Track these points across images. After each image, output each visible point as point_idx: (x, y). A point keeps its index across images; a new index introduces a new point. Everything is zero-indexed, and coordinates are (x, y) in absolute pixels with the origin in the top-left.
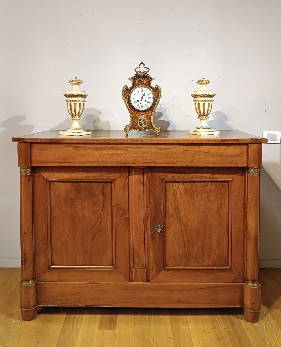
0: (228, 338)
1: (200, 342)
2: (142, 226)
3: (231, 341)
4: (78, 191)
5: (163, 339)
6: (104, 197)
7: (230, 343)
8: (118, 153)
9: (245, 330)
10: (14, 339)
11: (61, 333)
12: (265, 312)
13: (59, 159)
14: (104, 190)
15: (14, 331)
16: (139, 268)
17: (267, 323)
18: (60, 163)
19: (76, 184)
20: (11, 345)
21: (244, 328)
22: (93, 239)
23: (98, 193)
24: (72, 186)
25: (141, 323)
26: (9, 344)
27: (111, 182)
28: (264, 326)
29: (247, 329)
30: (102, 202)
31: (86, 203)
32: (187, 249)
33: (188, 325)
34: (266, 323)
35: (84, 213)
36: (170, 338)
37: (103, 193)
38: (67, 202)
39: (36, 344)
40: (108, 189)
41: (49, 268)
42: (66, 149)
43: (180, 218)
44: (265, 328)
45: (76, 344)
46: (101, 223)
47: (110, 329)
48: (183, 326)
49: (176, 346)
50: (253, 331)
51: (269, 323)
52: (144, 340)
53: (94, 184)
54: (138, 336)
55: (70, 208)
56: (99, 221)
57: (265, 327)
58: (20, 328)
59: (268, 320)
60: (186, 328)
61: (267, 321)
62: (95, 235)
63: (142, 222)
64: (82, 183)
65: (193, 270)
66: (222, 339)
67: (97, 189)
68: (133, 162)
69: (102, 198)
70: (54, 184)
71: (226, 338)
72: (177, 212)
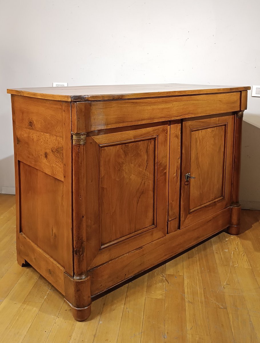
2: (175, 178)
4: (126, 154)
6: (148, 156)
8: (167, 107)
12: (237, 242)
13: (118, 119)
14: (148, 148)
16: (172, 219)
17: (236, 250)
18: (119, 123)
19: (124, 146)
22: (138, 203)
23: (143, 152)
24: (121, 148)
27: (155, 139)
28: (232, 252)
30: (146, 161)
31: (133, 165)
32: (201, 190)
35: (131, 177)
37: (147, 152)
38: (116, 168)
40: (151, 146)
41: (100, 249)
42: (124, 107)
43: (198, 163)
44: (232, 253)
46: (144, 183)
51: (238, 250)
53: (140, 143)
55: (118, 174)
56: (143, 182)
59: (237, 248)
62: (140, 198)
63: (175, 175)
64: (130, 144)
65: (205, 206)
67: (142, 148)
68: (177, 115)
69: (146, 157)
70: (104, 150)
72: (197, 158)
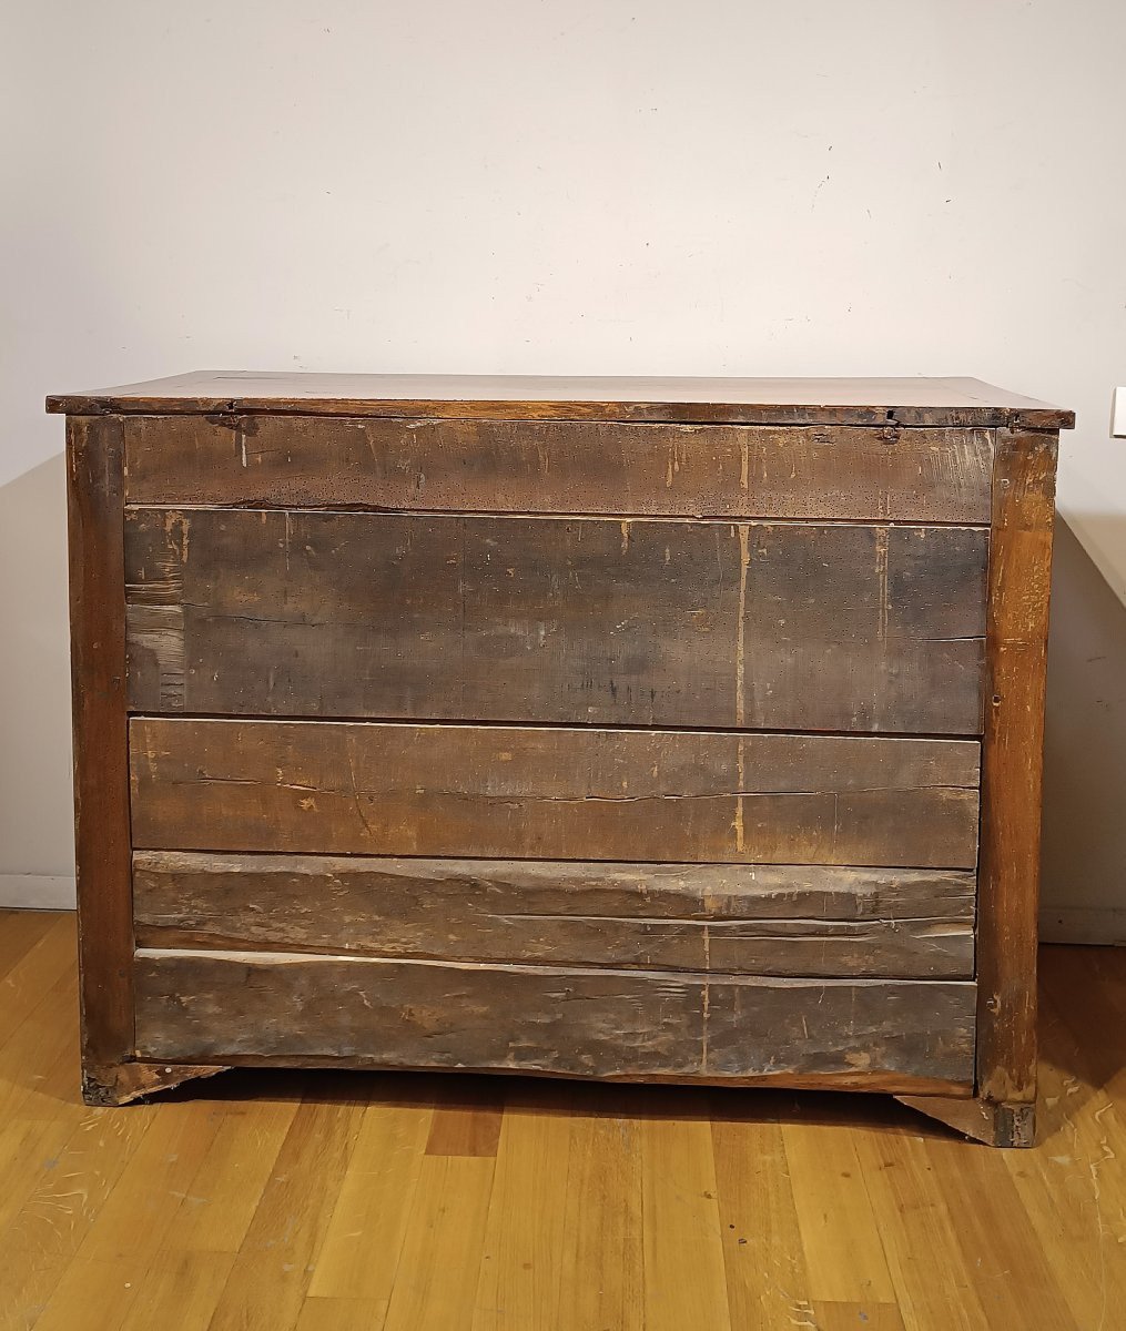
0: (942, 1207)
1: (825, 1216)
3: (952, 1219)
5: (678, 1198)
7: (948, 1225)
9: (1015, 1177)
10: (97, 1173)
11: (279, 1160)
12: (1098, 1113)
15: (101, 1144)
17: (1106, 1153)
20: (86, 1197)
21: (1010, 1170)
25: (596, 1133)
26: (79, 1191)
28: (1092, 1166)
29: (1022, 1174)
33: (784, 1151)
34: (1100, 1154)
36: (709, 1197)
39: (184, 1195)
44: (1094, 1173)
45: (336, 1201)
47: (474, 1152)
48: (763, 1152)
49: (732, 1227)
50: (1043, 1183)
51: (1112, 1156)
52: (604, 1197)
54: (582, 1181)
57: (1097, 1170)
58: (124, 1136)
59: (1108, 1144)
60: (774, 1160)
61: (1106, 1148)
66: (916, 1207)
71: (932, 1205)
